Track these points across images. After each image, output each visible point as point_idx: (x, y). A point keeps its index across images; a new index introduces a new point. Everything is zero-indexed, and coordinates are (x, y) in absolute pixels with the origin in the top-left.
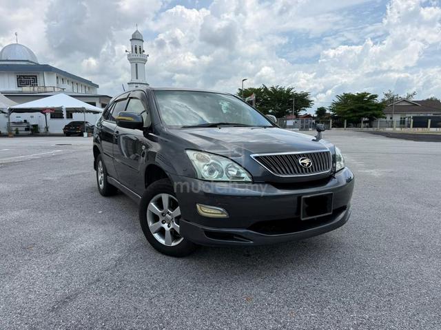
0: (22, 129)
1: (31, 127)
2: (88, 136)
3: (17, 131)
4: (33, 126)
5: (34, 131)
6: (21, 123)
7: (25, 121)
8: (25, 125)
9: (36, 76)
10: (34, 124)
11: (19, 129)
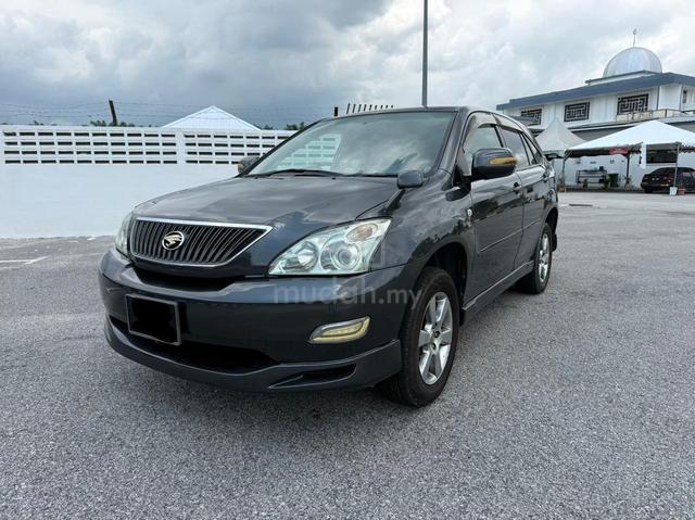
0: (594, 181)
1: (608, 178)
2: (678, 193)
3: (586, 183)
4: (611, 175)
5: (610, 184)
6: (594, 171)
7: (602, 169)
8: (600, 174)
9: (647, 95)
10: (613, 172)
11: (589, 180)
